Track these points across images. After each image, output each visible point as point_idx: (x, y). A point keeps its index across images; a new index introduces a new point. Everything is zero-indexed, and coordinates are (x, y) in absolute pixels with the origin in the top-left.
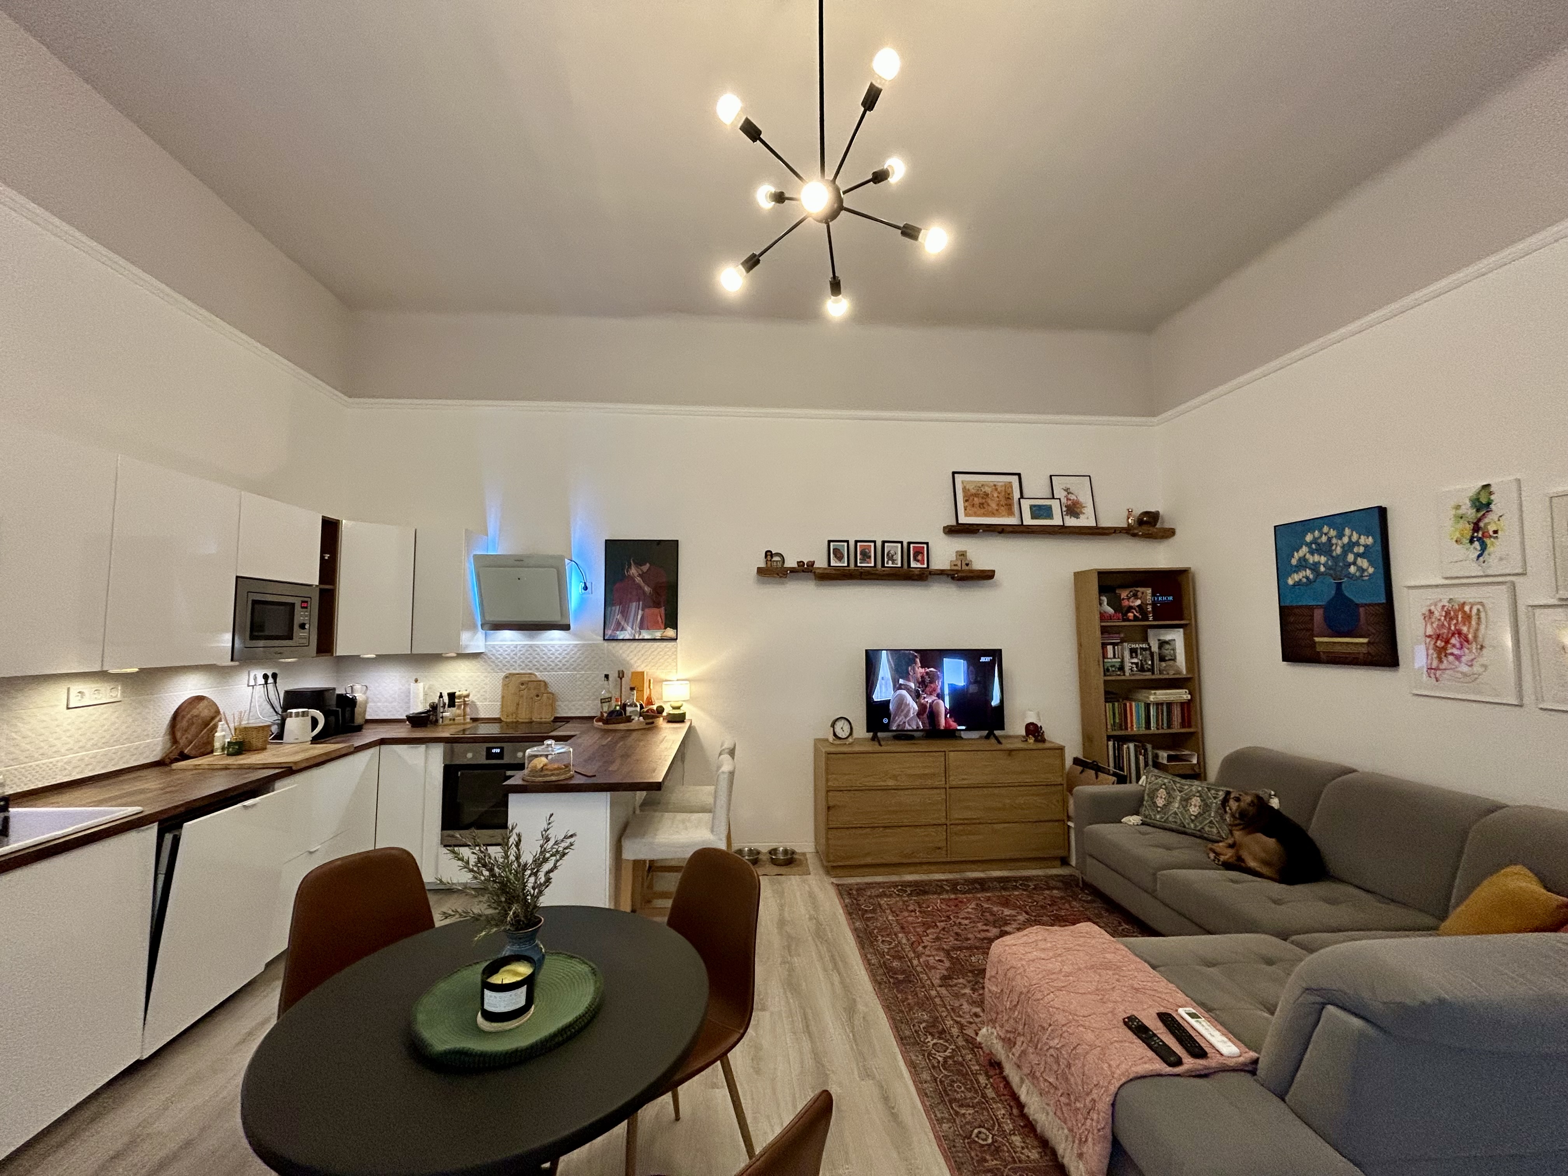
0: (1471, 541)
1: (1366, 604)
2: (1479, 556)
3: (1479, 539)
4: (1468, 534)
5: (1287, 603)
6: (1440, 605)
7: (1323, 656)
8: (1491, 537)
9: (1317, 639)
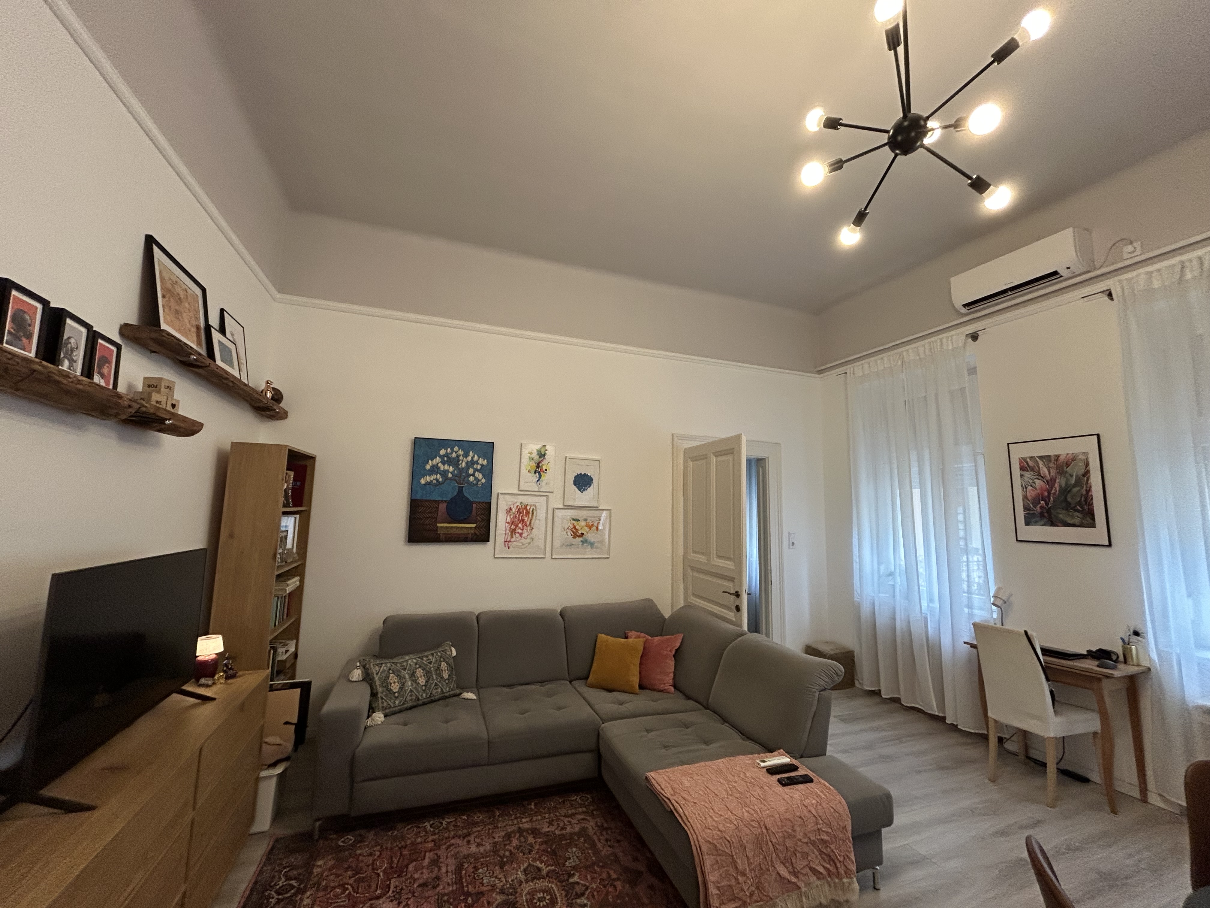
0: (535, 473)
1: (477, 502)
2: (538, 481)
3: (539, 472)
4: (534, 468)
5: (418, 497)
6: (515, 506)
7: (443, 537)
8: (543, 472)
9: (439, 525)
